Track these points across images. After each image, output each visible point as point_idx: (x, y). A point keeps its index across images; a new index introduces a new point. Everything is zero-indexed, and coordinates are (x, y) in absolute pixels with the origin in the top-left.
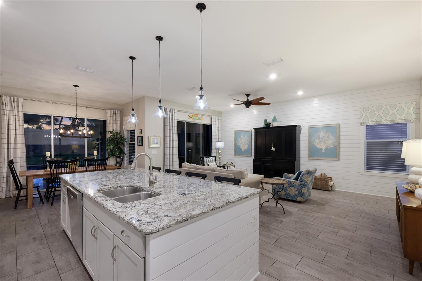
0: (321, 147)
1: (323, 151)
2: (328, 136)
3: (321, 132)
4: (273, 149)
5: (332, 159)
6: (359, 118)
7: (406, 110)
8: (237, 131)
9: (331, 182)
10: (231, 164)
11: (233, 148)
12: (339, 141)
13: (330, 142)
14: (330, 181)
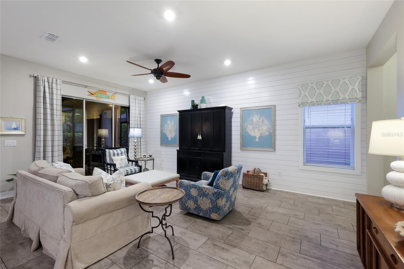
0: (255, 135)
1: (257, 140)
2: (263, 121)
3: (255, 116)
4: (200, 137)
5: (267, 150)
6: (298, 98)
7: (351, 87)
8: (163, 116)
9: (266, 180)
10: (149, 157)
11: (159, 136)
12: (275, 127)
13: (265, 129)
14: (264, 177)
